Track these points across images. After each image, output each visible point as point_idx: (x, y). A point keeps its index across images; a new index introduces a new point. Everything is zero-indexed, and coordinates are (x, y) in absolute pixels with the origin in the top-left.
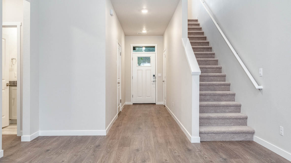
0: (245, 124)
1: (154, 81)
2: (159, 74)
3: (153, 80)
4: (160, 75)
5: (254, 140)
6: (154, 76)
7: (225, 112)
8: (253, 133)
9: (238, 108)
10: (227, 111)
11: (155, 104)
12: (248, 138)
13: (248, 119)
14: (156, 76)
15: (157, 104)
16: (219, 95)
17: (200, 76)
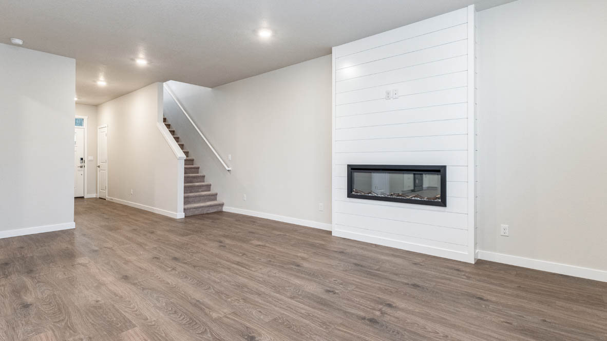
0: (215, 199)
1: (81, 167)
2: (89, 157)
3: (80, 165)
4: (91, 158)
5: (224, 210)
6: (82, 159)
7: (198, 192)
8: (222, 205)
9: (208, 187)
10: (200, 190)
11: (83, 197)
12: (219, 209)
13: (218, 196)
14: (85, 159)
15: (85, 197)
16: (192, 177)
17: (185, 160)
